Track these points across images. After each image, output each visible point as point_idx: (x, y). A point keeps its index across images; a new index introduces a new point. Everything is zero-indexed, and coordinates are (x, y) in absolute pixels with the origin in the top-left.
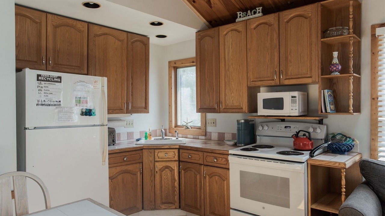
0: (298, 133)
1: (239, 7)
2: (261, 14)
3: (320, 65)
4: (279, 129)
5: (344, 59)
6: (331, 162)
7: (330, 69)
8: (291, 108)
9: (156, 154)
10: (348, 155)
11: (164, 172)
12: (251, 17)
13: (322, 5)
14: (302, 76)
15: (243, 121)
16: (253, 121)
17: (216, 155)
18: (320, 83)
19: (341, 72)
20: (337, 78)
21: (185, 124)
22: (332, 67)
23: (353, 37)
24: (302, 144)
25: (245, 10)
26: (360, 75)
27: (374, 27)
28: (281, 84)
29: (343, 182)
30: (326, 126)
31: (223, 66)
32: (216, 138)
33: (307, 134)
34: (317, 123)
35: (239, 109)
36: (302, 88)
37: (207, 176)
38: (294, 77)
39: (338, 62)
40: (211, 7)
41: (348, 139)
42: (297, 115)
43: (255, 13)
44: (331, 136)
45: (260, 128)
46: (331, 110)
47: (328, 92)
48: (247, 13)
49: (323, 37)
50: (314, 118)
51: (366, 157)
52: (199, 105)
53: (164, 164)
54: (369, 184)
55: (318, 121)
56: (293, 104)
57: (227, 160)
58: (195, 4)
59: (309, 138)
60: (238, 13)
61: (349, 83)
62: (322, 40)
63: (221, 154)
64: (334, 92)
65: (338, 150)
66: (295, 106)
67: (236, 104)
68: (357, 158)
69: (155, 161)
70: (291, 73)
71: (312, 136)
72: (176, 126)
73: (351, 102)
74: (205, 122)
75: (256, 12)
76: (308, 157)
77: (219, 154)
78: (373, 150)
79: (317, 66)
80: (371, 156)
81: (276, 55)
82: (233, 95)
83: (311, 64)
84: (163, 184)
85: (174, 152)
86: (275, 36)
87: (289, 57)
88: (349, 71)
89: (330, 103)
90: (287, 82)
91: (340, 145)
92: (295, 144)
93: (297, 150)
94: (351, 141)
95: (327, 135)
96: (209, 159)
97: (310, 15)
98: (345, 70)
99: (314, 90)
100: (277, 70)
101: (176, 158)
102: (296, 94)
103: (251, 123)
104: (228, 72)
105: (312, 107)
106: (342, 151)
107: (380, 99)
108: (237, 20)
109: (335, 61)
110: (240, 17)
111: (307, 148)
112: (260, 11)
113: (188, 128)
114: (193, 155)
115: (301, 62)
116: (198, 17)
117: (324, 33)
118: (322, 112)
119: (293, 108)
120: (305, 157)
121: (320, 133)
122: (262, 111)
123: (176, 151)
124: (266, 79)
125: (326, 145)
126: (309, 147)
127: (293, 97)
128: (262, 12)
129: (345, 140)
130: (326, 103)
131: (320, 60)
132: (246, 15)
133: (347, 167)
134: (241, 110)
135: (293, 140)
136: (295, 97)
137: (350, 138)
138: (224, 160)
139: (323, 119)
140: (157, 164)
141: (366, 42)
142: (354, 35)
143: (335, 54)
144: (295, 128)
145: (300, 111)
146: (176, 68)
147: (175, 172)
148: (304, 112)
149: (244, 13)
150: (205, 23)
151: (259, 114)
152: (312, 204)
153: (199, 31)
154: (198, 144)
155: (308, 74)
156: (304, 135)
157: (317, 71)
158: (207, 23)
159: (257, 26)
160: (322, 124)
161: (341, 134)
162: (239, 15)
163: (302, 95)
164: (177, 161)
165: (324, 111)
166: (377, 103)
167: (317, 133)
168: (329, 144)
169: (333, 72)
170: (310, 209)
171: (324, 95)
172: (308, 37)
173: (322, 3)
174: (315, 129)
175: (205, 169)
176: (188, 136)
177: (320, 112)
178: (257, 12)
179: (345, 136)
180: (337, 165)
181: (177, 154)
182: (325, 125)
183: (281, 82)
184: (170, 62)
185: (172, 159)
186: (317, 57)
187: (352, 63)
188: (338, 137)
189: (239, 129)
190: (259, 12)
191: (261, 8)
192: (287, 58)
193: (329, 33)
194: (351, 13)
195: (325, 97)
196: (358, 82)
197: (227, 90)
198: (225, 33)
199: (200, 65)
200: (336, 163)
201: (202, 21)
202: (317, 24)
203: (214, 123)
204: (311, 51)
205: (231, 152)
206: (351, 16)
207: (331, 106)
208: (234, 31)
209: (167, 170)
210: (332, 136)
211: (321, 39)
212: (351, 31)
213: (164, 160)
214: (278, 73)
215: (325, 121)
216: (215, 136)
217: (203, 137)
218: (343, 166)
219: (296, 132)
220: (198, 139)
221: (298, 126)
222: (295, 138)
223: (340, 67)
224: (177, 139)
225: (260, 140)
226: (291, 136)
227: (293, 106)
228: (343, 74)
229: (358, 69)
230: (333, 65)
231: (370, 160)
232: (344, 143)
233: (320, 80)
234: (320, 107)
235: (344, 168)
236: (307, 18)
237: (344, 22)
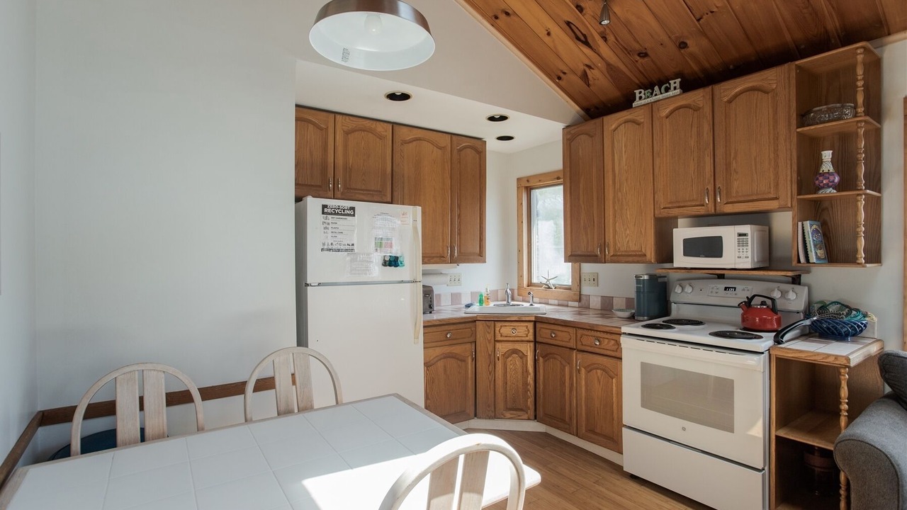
0: (750, 300)
1: (637, 82)
2: (678, 91)
3: (795, 175)
4: (713, 293)
5: (845, 165)
6: (818, 354)
7: (817, 182)
8: (737, 255)
9: (497, 329)
10: (853, 342)
11: (510, 359)
12: (660, 97)
13: (798, 67)
14: (760, 197)
15: (646, 277)
16: (665, 277)
17: (598, 334)
18: (796, 208)
19: (839, 187)
20: (831, 199)
21: (544, 281)
22: (821, 178)
23: (865, 121)
24: (759, 320)
25: (649, 86)
26: (880, 191)
28: (718, 211)
29: (844, 392)
30: (806, 288)
31: (611, 182)
32: (598, 306)
33: (769, 302)
34: (788, 283)
35: (640, 256)
36: (760, 218)
37: (583, 369)
38: (742, 199)
39: (832, 170)
40: (589, 85)
41: (854, 312)
42: (750, 267)
43: (667, 90)
44: (816, 307)
45: (678, 290)
46: (818, 258)
47: (811, 226)
48: (653, 90)
49: (801, 125)
50: (783, 273)
51: (893, 347)
52: (569, 249)
53: (511, 346)
55: (790, 279)
56: (741, 248)
57: (618, 344)
58: (560, 82)
59: (774, 310)
60: (637, 92)
61: (856, 207)
62: (799, 130)
63: (607, 332)
64: (824, 225)
65: (833, 333)
66: (745, 250)
67: (633, 247)
68: (874, 349)
69: (495, 341)
70: (737, 192)
71: (779, 305)
72: (530, 284)
73: (862, 243)
74: (578, 278)
75: (670, 89)
76: (770, 343)
77: (604, 332)
79: (789, 178)
80: (903, 345)
81: (708, 161)
82: (628, 232)
83: (777, 175)
84: (508, 378)
85: (527, 327)
86: (706, 128)
87: (734, 165)
88: (856, 185)
89: (815, 246)
90: (729, 209)
91: (837, 323)
92: (744, 320)
93: (749, 331)
94: (860, 316)
95: (810, 304)
96: (586, 341)
97: (774, 86)
98: (847, 183)
99: (783, 223)
100: (711, 187)
101: (531, 337)
102: (746, 229)
103: (660, 280)
104: (620, 194)
105: (779, 252)
106: (840, 334)
108: (634, 104)
109: (827, 167)
110: (640, 98)
111: (769, 327)
112: (678, 85)
113: (549, 288)
114: (559, 333)
115: (756, 172)
116: (566, 103)
117: (803, 118)
118: (799, 261)
119: (741, 254)
120: (765, 342)
121: (795, 300)
122: (680, 260)
123: (531, 326)
124: (689, 203)
125: (808, 322)
126: (772, 324)
127: (740, 235)
128: (681, 88)
129: (848, 314)
130: (808, 245)
131: (795, 167)
132: (652, 94)
133: (852, 364)
134: (643, 258)
135: (740, 311)
136: (745, 235)
137: (857, 310)
138: (613, 342)
139: (800, 276)
140: (498, 345)
141: (892, 130)
142: (868, 118)
143: (827, 155)
144: (744, 291)
145: (756, 260)
146: (529, 190)
147: (528, 359)
148: (763, 261)
149: (646, 92)
150: (578, 113)
151: (676, 264)
153: (567, 127)
154: (566, 315)
155: (770, 193)
156: (763, 303)
157: (789, 188)
158: (582, 112)
159: (672, 112)
160: (800, 284)
161: (838, 303)
162: (638, 96)
163: (759, 231)
164: (532, 341)
165: (802, 259)
167: (789, 299)
168: (814, 321)
169: (823, 188)
170: (773, 438)
171: (803, 230)
172: (771, 128)
173: (797, 62)
174: (784, 293)
175: (578, 357)
176: (550, 301)
177: (794, 263)
178: (672, 88)
179: (847, 307)
180: (831, 360)
181: (531, 331)
182: (805, 285)
183: (718, 208)
184: (519, 180)
185: (523, 339)
186: (789, 162)
187: (862, 170)
188: (832, 309)
189: (638, 291)
190: (675, 88)
191: (678, 80)
192: (728, 165)
193: (814, 118)
194: (859, 78)
195: (806, 234)
196: (875, 207)
197: (617, 224)
198: (613, 127)
199: (571, 183)
200: (829, 355)
201: (573, 109)
202: (789, 101)
203: (595, 279)
204: (776, 151)
205: (625, 329)
206: (860, 83)
207: (818, 252)
208: (629, 123)
209: (514, 355)
210: (820, 305)
211: (797, 128)
212: (861, 110)
213: (511, 339)
214: (711, 193)
215: (804, 278)
216: (595, 303)
217: (576, 304)
218: (844, 362)
219: (747, 297)
220: (567, 306)
221: (750, 287)
222: (745, 308)
223: (837, 179)
224: (531, 305)
225: (676, 311)
226: (737, 305)
227: (741, 250)
228: (843, 191)
229: (875, 181)
230: (823, 174)
231: (902, 353)
232: (845, 319)
233: (795, 203)
234: (794, 253)
235: (849, 367)
236: (768, 93)
237: (844, 95)
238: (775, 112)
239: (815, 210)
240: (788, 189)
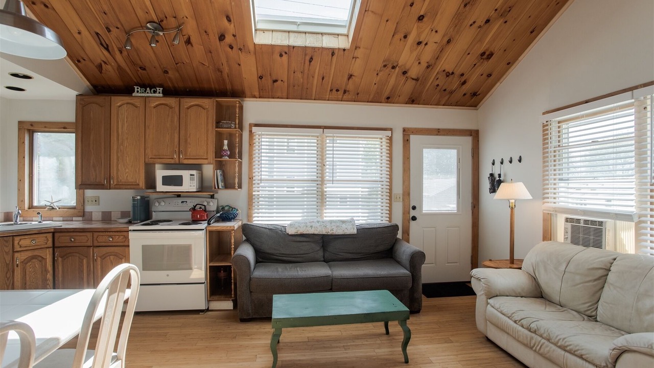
0: (195, 207)
1: (136, 81)
2: (161, 95)
3: (214, 149)
4: (176, 205)
5: (231, 147)
6: (224, 227)
7: (222, 153)
8: (190, 185)
9: (16, 242)
10: (234, 221)
11: (29, 264)
12: (151, 95)
13: (217, 101)
14: (200, 157)
15: (139, 198)
16: (148, 197)
17: (111, 234)
18: (214, 164)
19: (230, 157)
20: (226, 161)
21: (48, 204)
23: (238, 131)
24: (199, 216)
25: (144, 86)
26: (242, 160)
27: (251, 125)
28: (180, 163)
31: (115, 139)
32: (100, 218)
33: (203, 207)
34: (209, 198)
35: (135, 185)
36: (198, 167)
37: (99, 258)
38: (192, 158)
39: (227, 149)
40: (101, 73)
42: (195, 191)
43: (155, 92)
44: (220, 208)
45: (157, 204)
46: (222, 187)
47: (219, 172)
48: (146, 90)
49: (217, 127)
51: (245, 222)
52: (80, 180)
53: (30, 254)
54: (248, 240)
55: (210, 196)
56: (191, 181)
57: (127, 238)
58: (79, 64)
59: (205, 211)
60: (136, 87)
61: (235, 167)
62: (216, 129)
63: (117, 232)
64: (223, 172)
65: (227, 219)
66: (193, 183)
67: (130, 180)
68: (240, 223)
69: (13, 252)
70: (190, 154)
71: (207, 209)
72: (31, 207)
73: (237, 180)
74: (81, 200)
75: (156, 92)
76: (206, 225)
77: (115, 232)
78: (249, 216)
79: (212, 150)
80: (248, 221)
81: (176, 136)
82: (127, 170)
83: (207, 148)
84: (28, 278)
85: (46, 237)
86: (176, 119)
87: (189, 140)
88: (235, 157)
89: (221, 181)
90: (186, 162)
91: (228, 214)
92: (192, 217)
93: (195, 221)
94: (236, 211)
95: (218, 207)
96: (100, 239)
97: (207, 107)
98: (232, 156)
99: (209, 170)
100: (177, 150)
101: (50, 243)
102: (194, 172)
103: (146, 199)
104: (121, 147)
105: (206, 184)
106: (230, 218)
107: (254, 178)
108: (133, 94)
109: (226, 147)
110: (138, 92)
111: (203, 219)
112: (161, 91)
113: (53, 208)
114: (77, 238)
115: (199, 146)
116: (80, 79)
117: (218, 124)
118: (215, 188)
120: (204, 225)
121: (212, 206)
122: (160, 187)
123: (50, 236)
124: (165, 157)
125: (218, 215)
126: (205, 217)
127: (191, 175)
128: (163, 93)
129: (232, 210)
130: (218, 181)
131: (214, 146)
132: (145, 91)
133: (235, 229)
134: (138, 187)
135: (191, 213)
136: (193, 175)
137: (234, 208)
138: (122, 237)
139: (214, 194)
140: (16, 255)
141: (246, 135)
143: (226, 142)
144: (191, 203)
145: (197, 187)
146: (31, 133)
147: (48, 261)
148: (199, 188)
149: (142, 89)
150: (88, 86)
151: (158, 190)
152: (210, 262)
153: (80, 95)
154: (76, 224)
155: (204, 156)
156: (200, 208)
158: (91, 87)
159: (157, 106)
161: (228, 206)
162: (136, 90)
163: (198, 173)
164: (57, 247)
165: (216, 187)
166: (252, 182)
167: (210, 205)
168: (221, 214)
169: (224, 156)
170: (208, 267)
171: (217, 174)
172: (206, 126)
173: (217, 99)
174: (208, 203)
175: (95, 251)
176: (54, 219)
177: (214, 188)
178: (158, 92)
179: (231, 207)
180: (229, 228)
181: (50, 240)
182: (216, 199)
183: (180, 161)
184: (20, 123)
185: (43, 246)
186: (212, 143)
187: (237, 150)
188: (226, 208)
189: (134, 206)
190: (159, 93)
191: (161, 89)
192: (186, 141)
193: (222, 125)
194: (237, 113)
195: (218, 176)
196: (240, 165)
197: (119, 165)
198: (119, 104)
199: (82, 134)
200: (228, 226)
201: (85, 84)
202: (213, 115)
203: (97, 201)
204: (207, 137)
205: (131, 228)
206: (237, 115)
207: (222, 183)
208: (130, 105)
209: (34, 260)
210: (222, 208)
212: (237, 126)
213: (31, 248)
214: (177, 153)
215: (215, 196)
216: (97, 216)
217: (81, 219)
218: (233, 228)
219: (193, 206)
220: (72, 221)
221: (193, 201)
222: (193, 211)
223: (229, 153)
224: (40, 222)
225: (155, 216)
226: (189, 210)
227: (191, 183)
228: (232, 158)
229: (240, 157)
230: (224, 150)
231: (249, 223)
232: (231, 212)
233: (214, 161)
234: (214, 183)
235: (234, 230)
236: (204, 109)
237: (232, 118)
238: (207, 119)
239: (220, 165)
240: (211, 155)
